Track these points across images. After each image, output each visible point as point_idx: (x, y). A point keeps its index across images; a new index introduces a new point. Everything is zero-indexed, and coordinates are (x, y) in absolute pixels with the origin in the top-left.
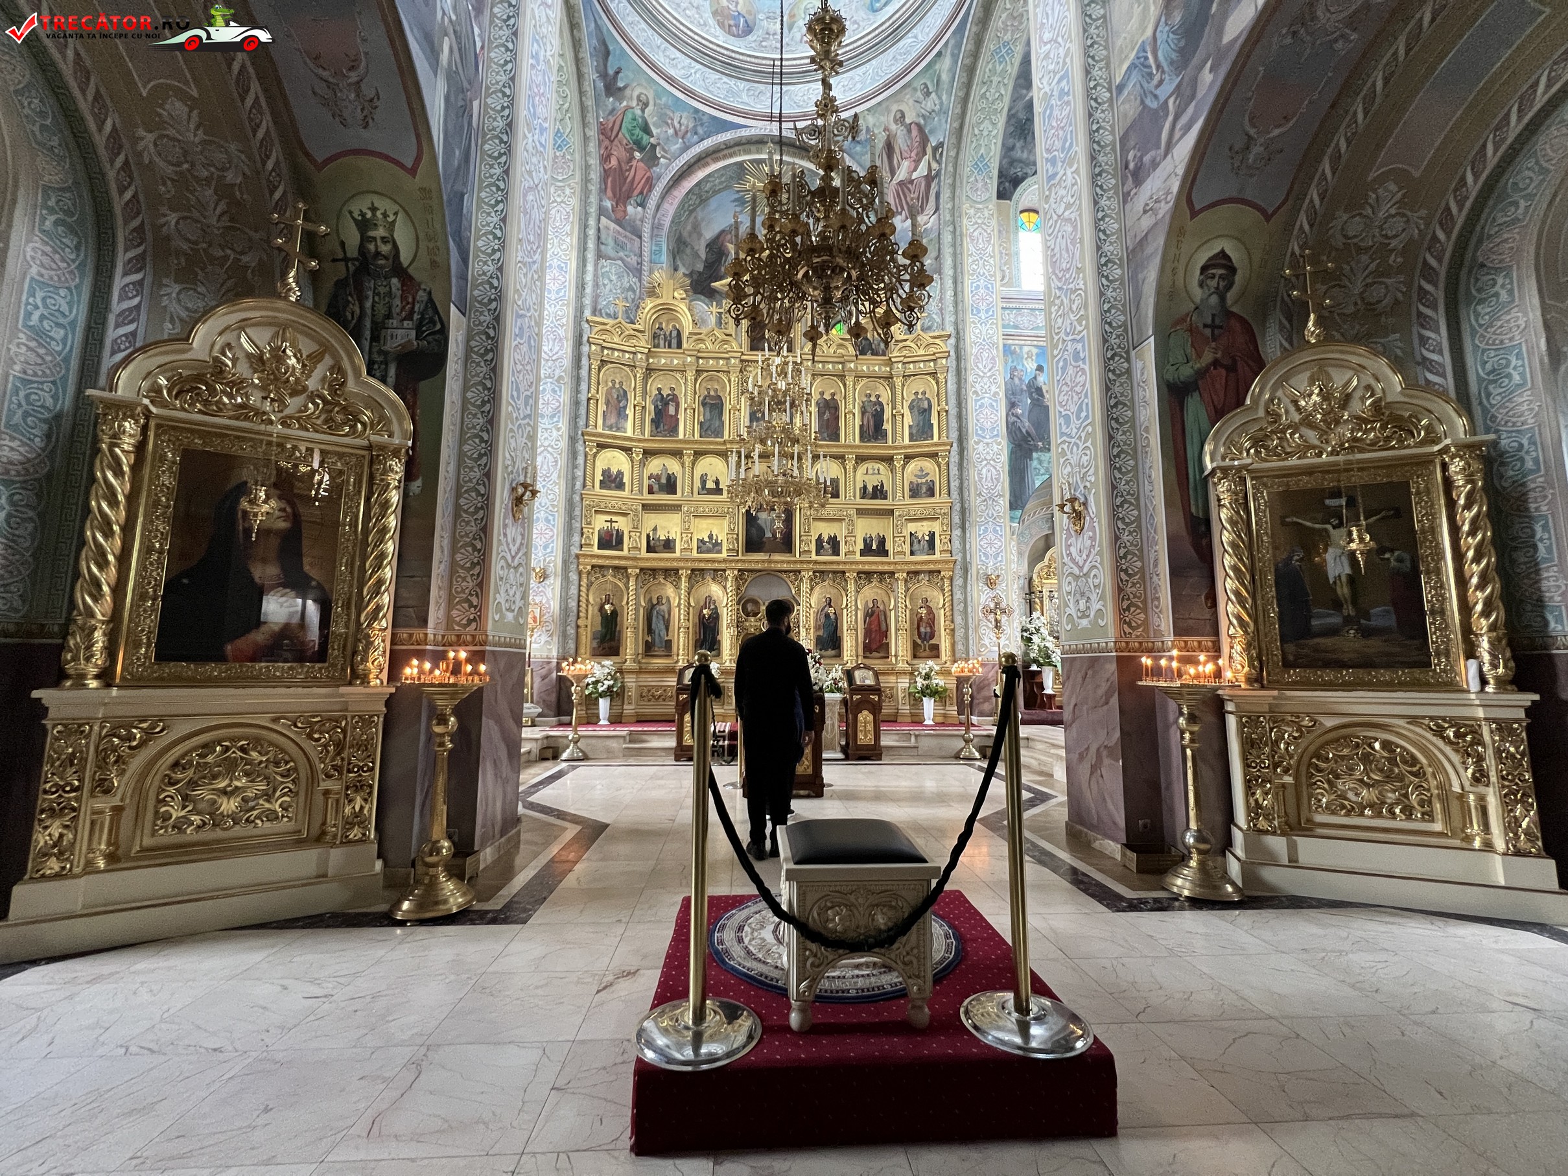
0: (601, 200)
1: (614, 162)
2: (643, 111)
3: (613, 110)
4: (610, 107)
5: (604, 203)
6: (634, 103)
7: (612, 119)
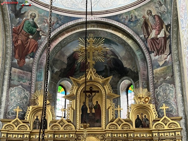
0: (12, 60)
1: (19, 42)
2: (33, 19)
3: (19, 22)
4: (18, 21)
5: (14, 61)
6: (29, 18)
7: (18, 26)
